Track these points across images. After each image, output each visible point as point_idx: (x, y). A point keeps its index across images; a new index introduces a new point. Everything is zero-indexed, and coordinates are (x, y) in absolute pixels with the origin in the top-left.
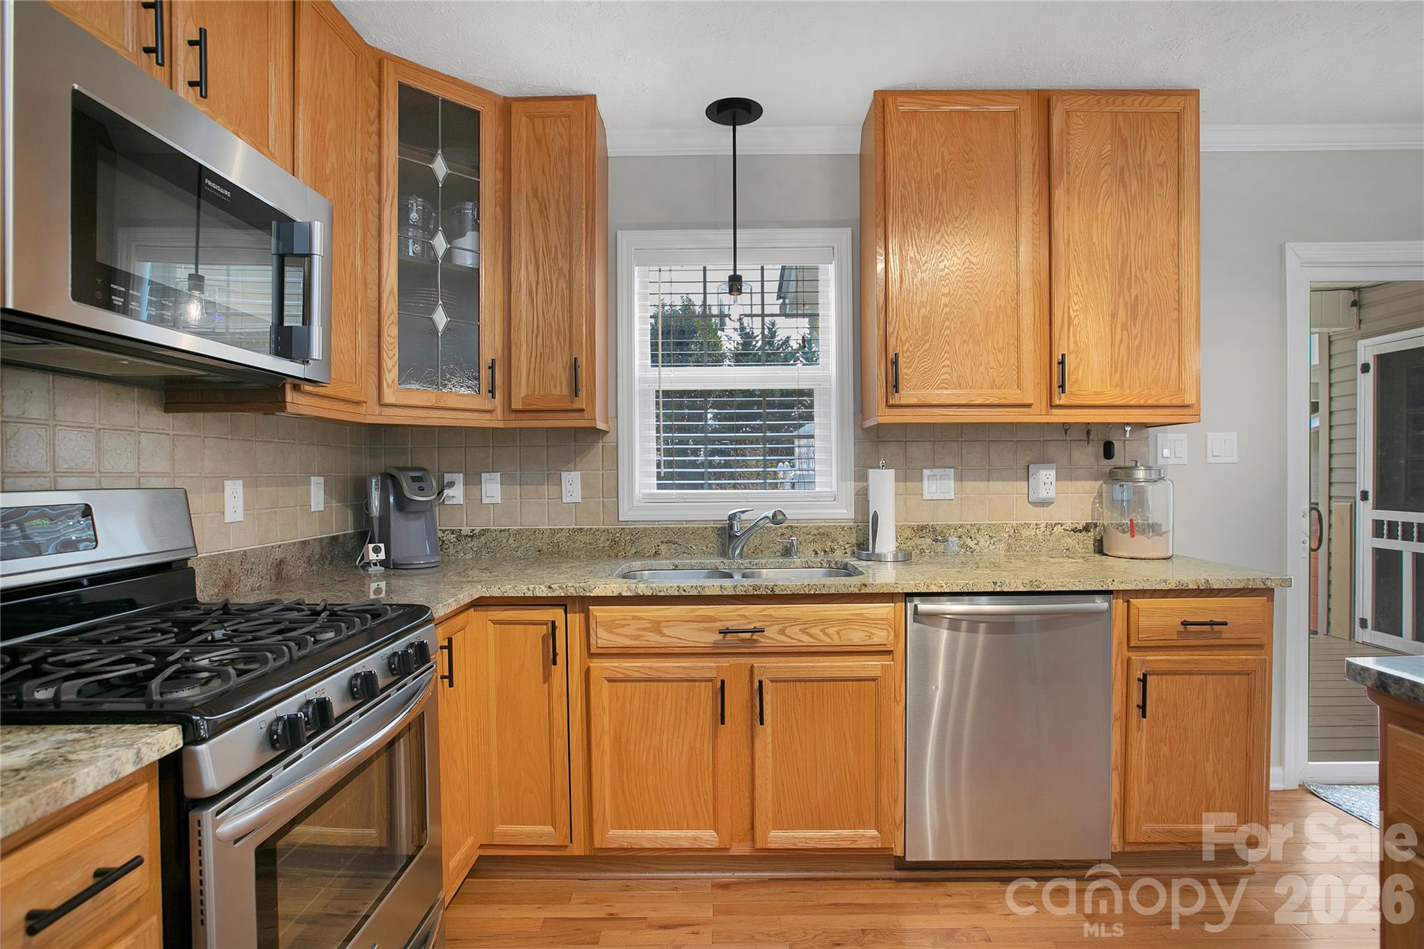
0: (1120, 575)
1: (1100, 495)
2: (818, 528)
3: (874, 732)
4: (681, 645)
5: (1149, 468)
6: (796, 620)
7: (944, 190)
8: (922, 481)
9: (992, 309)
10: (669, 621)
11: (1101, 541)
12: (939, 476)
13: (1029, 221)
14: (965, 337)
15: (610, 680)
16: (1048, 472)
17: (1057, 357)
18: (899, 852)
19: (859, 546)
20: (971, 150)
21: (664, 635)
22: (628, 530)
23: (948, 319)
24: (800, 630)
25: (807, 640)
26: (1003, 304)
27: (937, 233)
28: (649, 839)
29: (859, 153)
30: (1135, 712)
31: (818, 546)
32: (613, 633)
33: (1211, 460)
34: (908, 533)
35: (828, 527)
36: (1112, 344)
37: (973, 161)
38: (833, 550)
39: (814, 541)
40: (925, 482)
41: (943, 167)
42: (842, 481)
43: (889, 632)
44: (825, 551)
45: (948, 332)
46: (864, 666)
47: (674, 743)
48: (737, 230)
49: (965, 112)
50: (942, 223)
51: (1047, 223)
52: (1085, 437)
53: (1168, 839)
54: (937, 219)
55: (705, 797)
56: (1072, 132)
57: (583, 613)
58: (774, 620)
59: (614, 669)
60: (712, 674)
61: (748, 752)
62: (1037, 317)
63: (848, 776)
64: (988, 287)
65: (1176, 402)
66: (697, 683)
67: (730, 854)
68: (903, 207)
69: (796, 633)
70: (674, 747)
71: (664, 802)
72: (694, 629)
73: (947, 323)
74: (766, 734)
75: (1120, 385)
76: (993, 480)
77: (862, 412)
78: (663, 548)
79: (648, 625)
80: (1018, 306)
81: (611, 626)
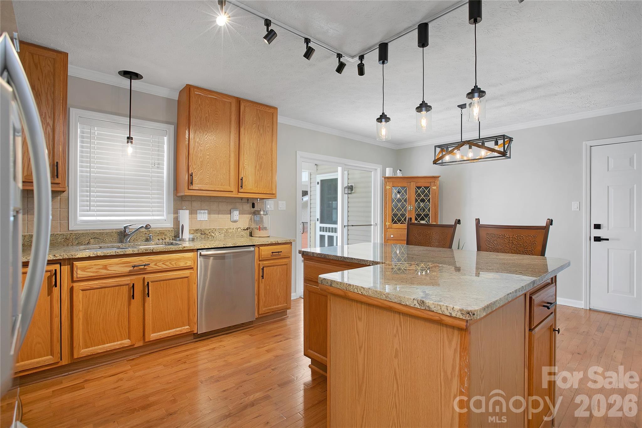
0: (256, 241)
1: (251, 219)
2: (160, 231)
3: (187, 294)
4: (116, 273)
5: (264, 211)
6: (160, 260)
7: (209, 122)
8: (197, 214)
9: (222, 161)
10: (111, 265)
11: (251, 233)
12: (202, 213)
13: (233, 136)
14: (214, 169)
15: (83, 290)
16: (237, 212)
17: (240, 178)
18: (196, 332)
19: (175, 237)
20: (217, 111)
21: (109, 270)
22: (74, 234)
23: (209, 163)
24: (162, 263)
25: (164, 266)
26: (225, 160)
27: (206, 135)
28: (100, 349)
29: (177, 100)
30: (261, 278)
31: (159, 237)
32: (85, 271)
33: (279, 209)
34: (192, 232)
35: (164, 230)
36: (255, 175)
37: (217, 114)
38: (165, 239)
39: (158, 236)
40: (198, 215)
41: (208, 114)
42: (168, 214)
43: (192, 262)
44: (162, 239)
45: (208, 167)
46: (184, 273)
47: (112, 310)
48: (131, 119)
49: (216, 98)
50: (208, 132)
51: (238, 137)
52: (247, 201)
53: (269, 311)
54: (206, 131)
55: (125, 328)
56: (246, 112)
57: (69, 265)
58: (153, 261)
59: (85, 285)
60: (129, 282)
61: (142, 309)
62: (235, 165)
63: (179, 310)
64: (221, 155)
65: (271, 193)
66: (122, 287)
67: (135, 347)
68: (195, 125)
69: (160, 265)
70: (112, 312)
71: (107, 333)
72: (121, 266)
73: (208, 164)
74: (149, 300)
75: (257, 187)
76: (220, 214)
77: (176, 190)
78: (92, 241)
79: (102, 267)
80: (230, 161)
81: (84, 269)
